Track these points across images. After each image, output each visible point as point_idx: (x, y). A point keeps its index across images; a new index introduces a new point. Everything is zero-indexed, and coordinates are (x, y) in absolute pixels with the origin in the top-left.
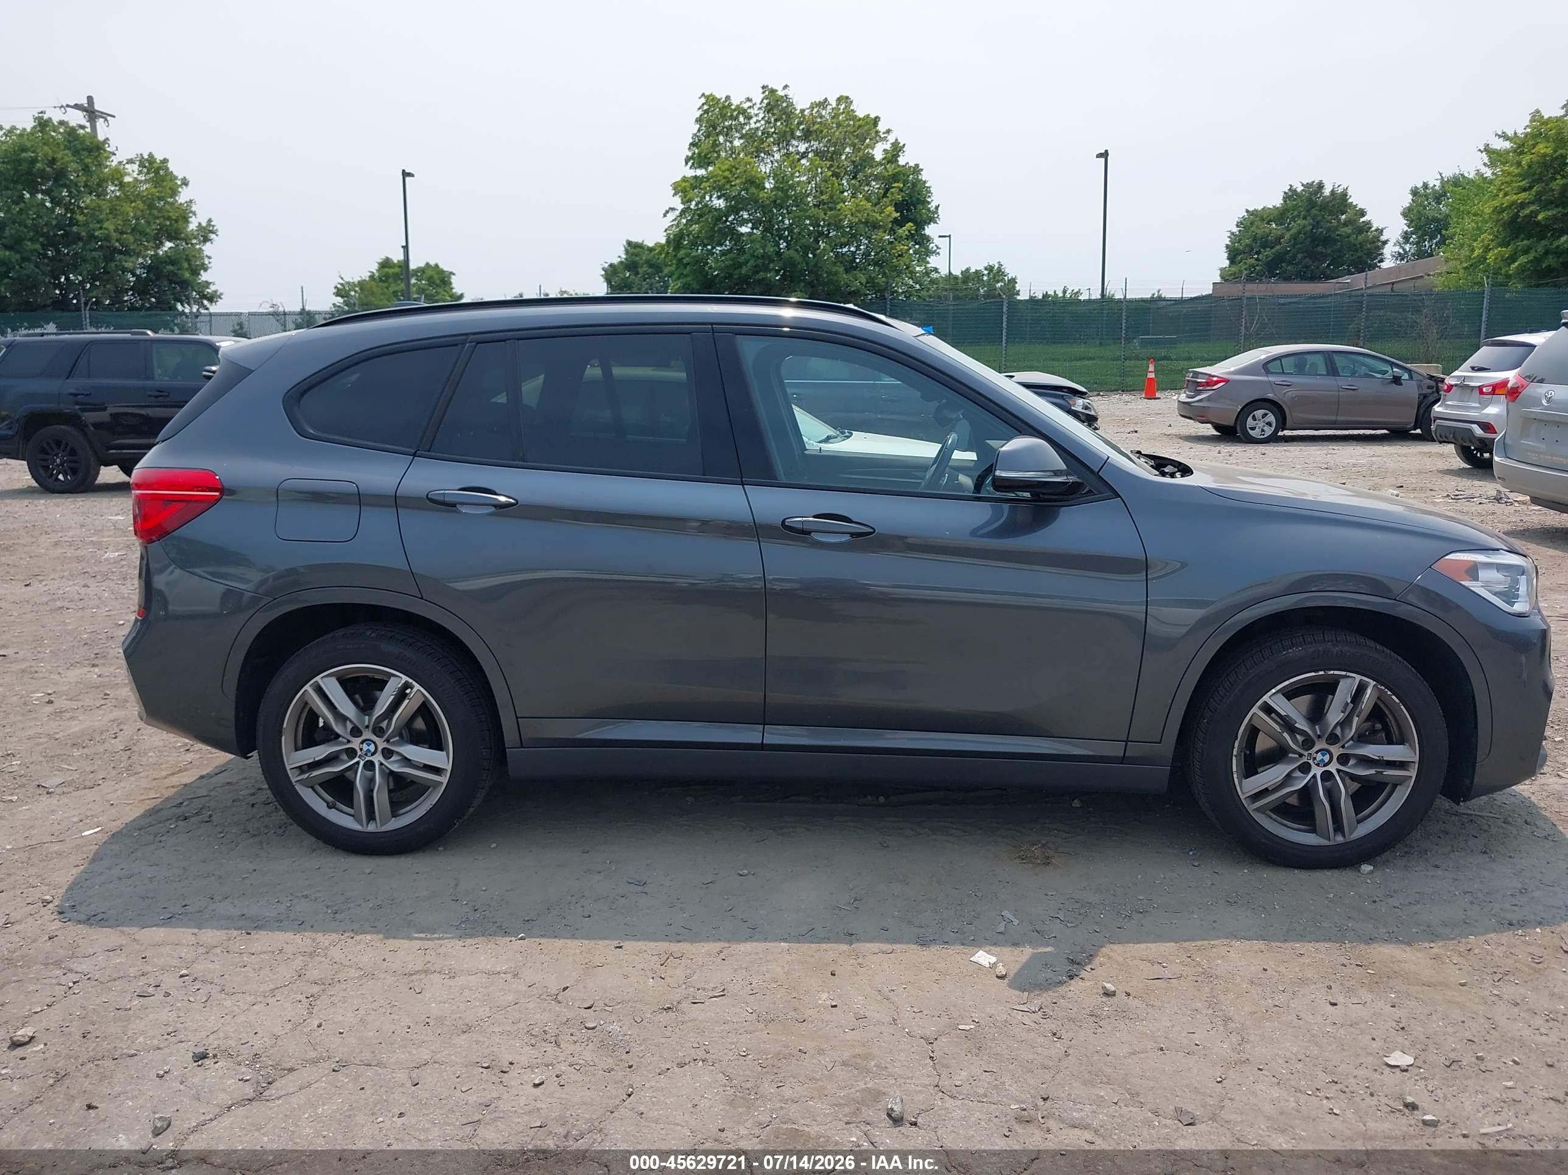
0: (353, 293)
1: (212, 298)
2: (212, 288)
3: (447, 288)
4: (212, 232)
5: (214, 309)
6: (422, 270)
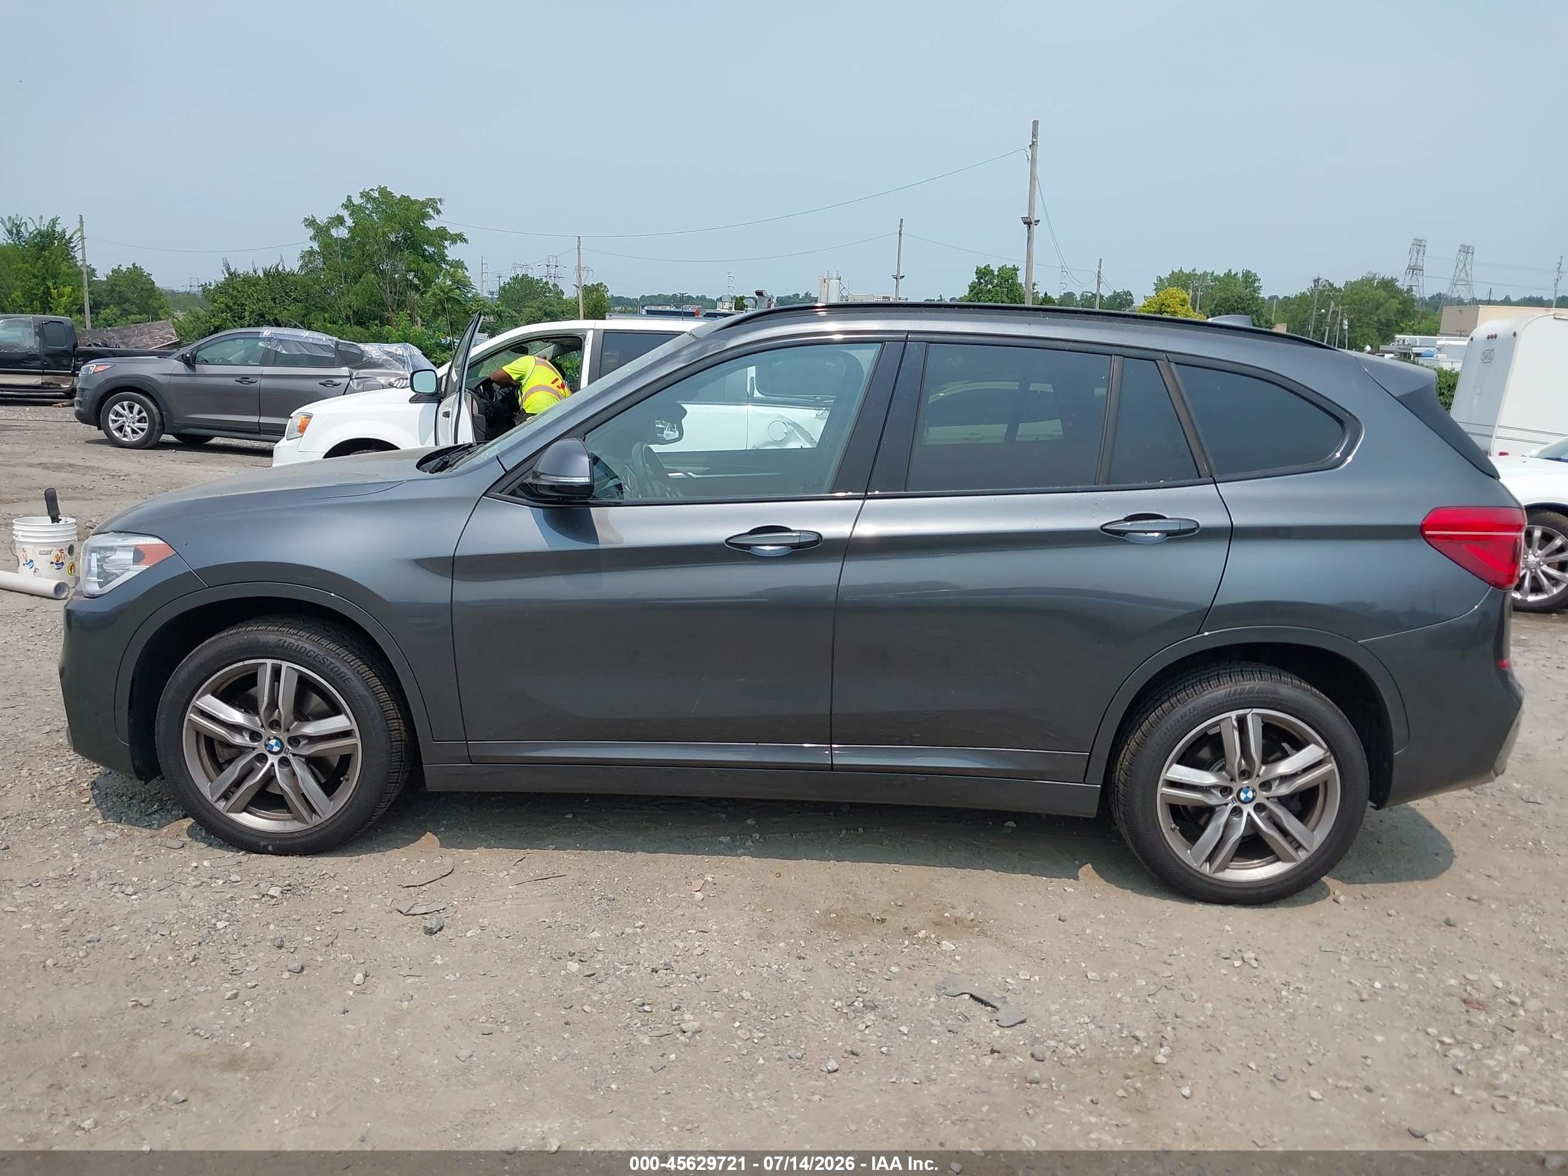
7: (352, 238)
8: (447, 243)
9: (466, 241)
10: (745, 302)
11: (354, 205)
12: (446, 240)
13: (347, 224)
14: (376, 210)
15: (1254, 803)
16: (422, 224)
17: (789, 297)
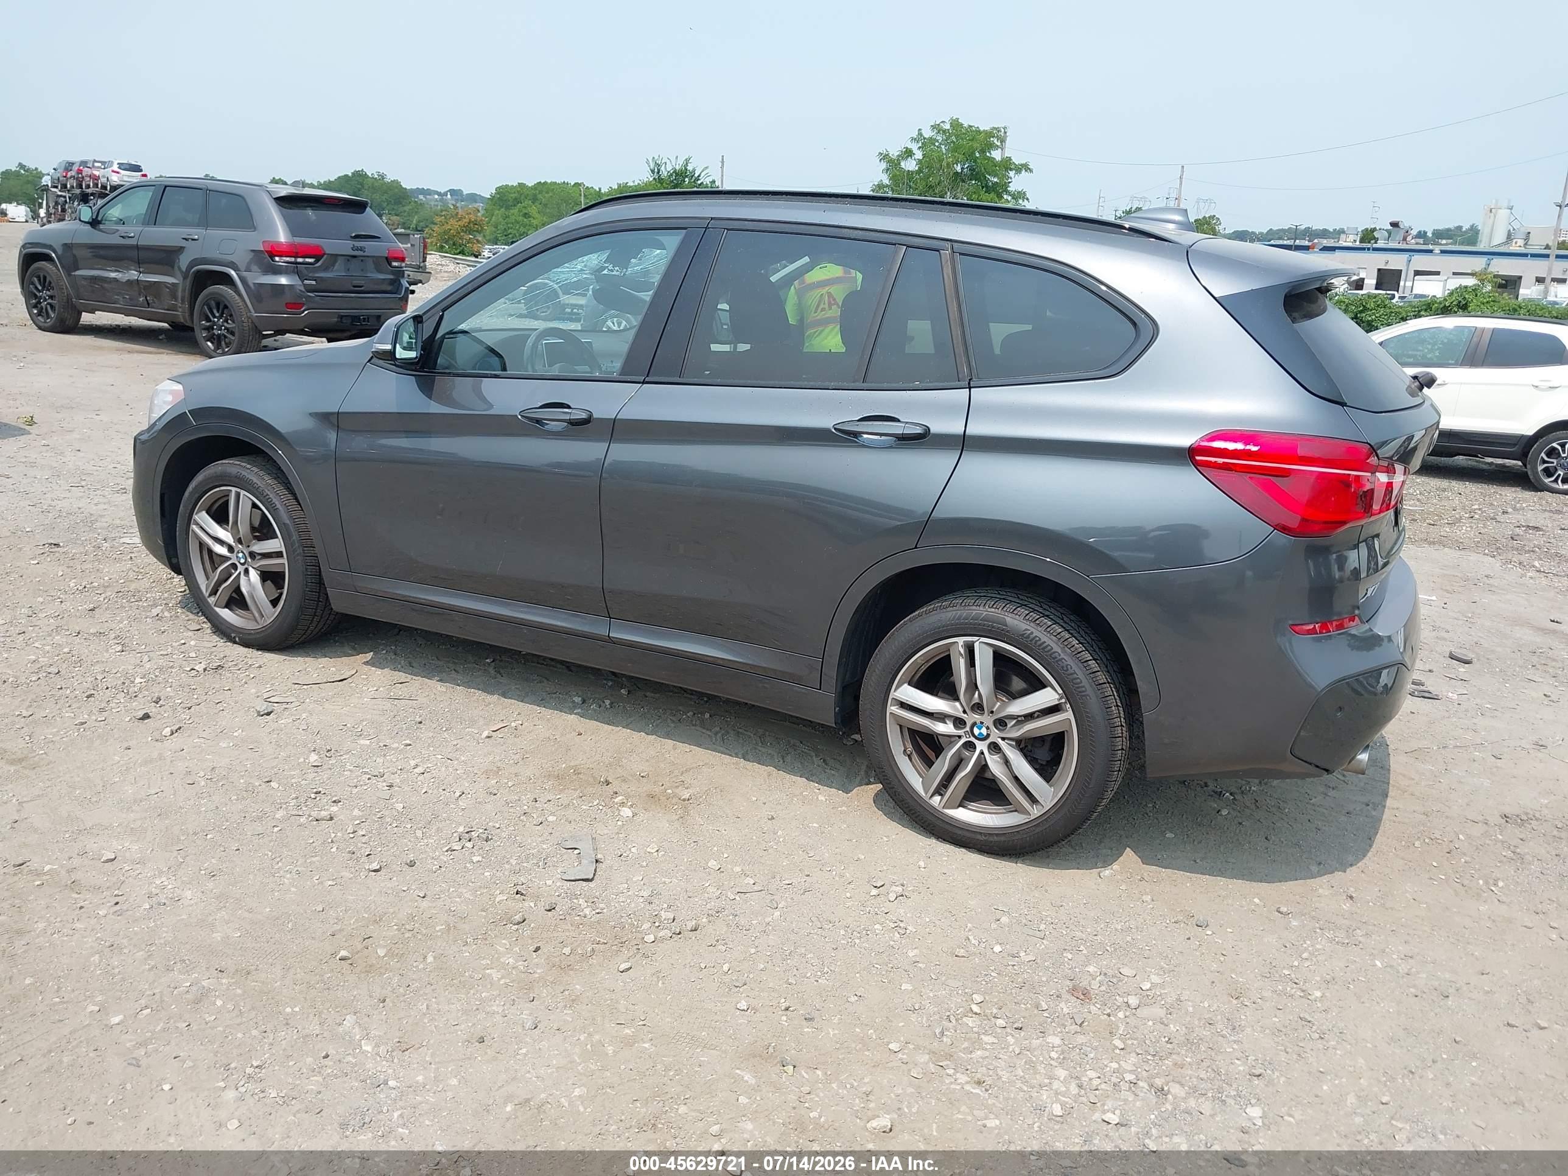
7: (920, 171)
8: (1012, 174)
9: (1031, 171)
10: (1376, 234)
11: (925, 138)
12: (1011, 170)
13: (916, 157)
14: (946, 142)
15: (988, 741)
16: (988, 154)
17: (1449, 230)
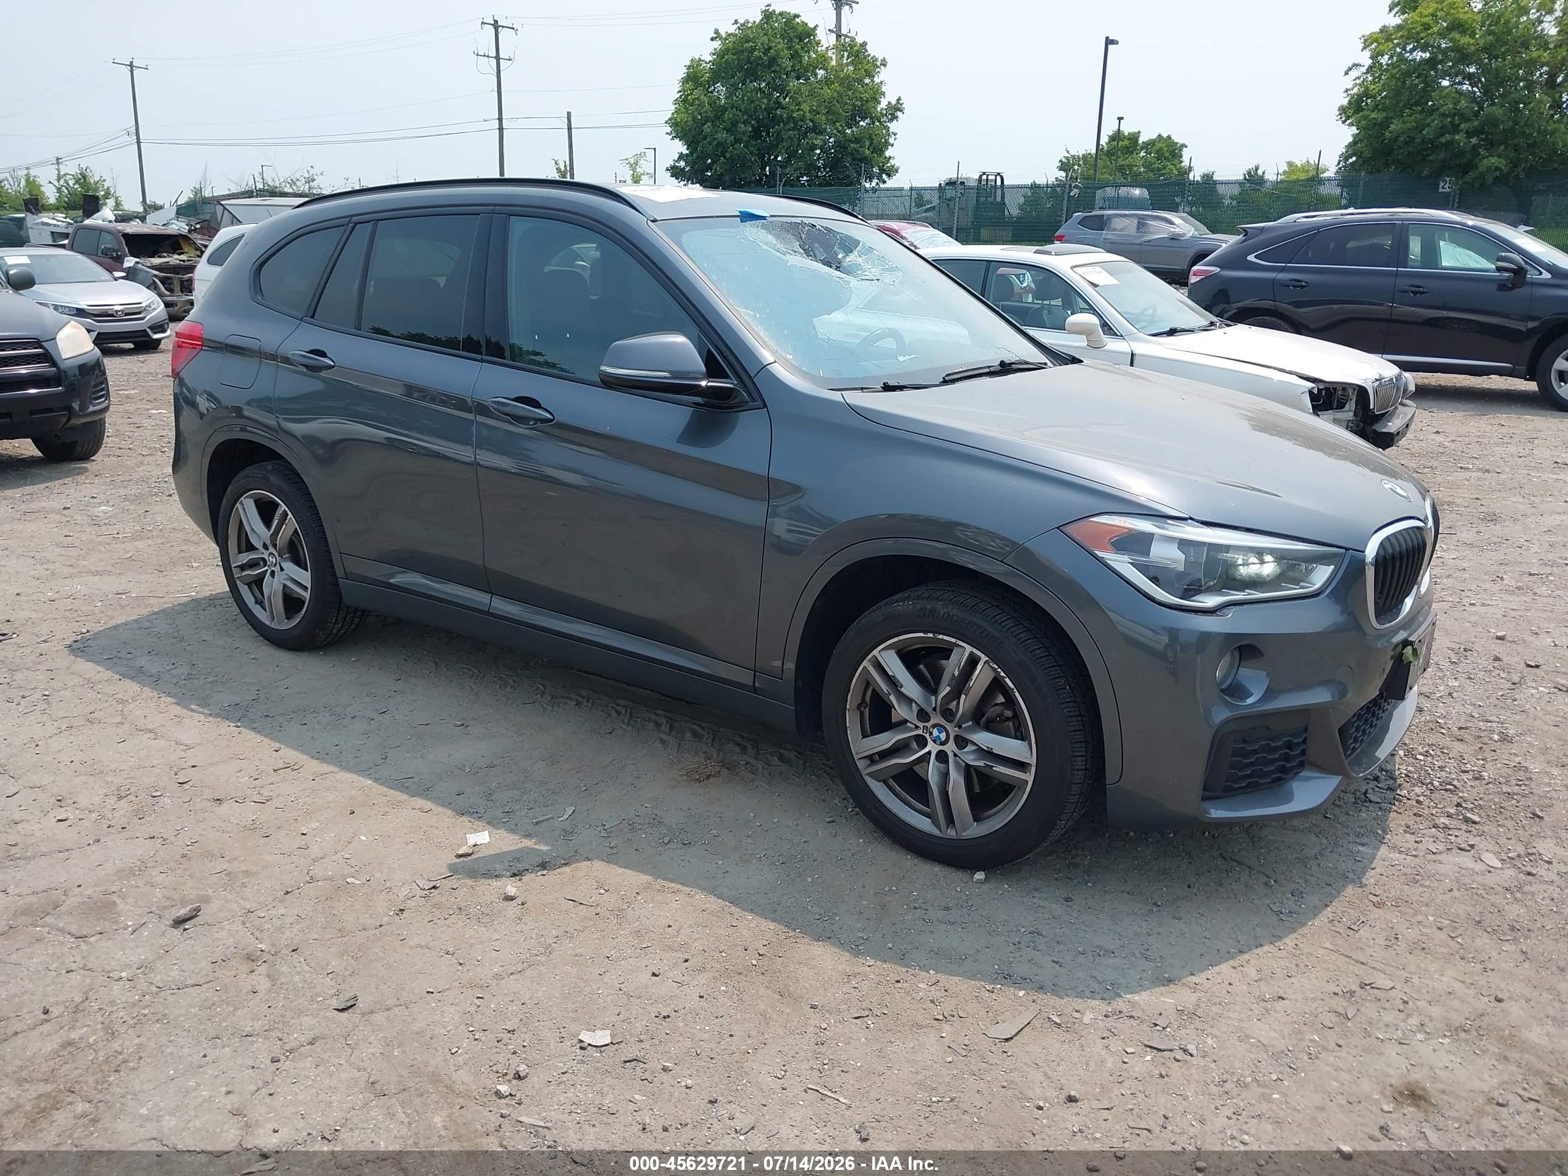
0: (1076, 167)
1: (891, 172)
2: (892, 162)
3: (1176, 161)
4: (900, 110)
5: (891, 183)
6: (1152, 143)
